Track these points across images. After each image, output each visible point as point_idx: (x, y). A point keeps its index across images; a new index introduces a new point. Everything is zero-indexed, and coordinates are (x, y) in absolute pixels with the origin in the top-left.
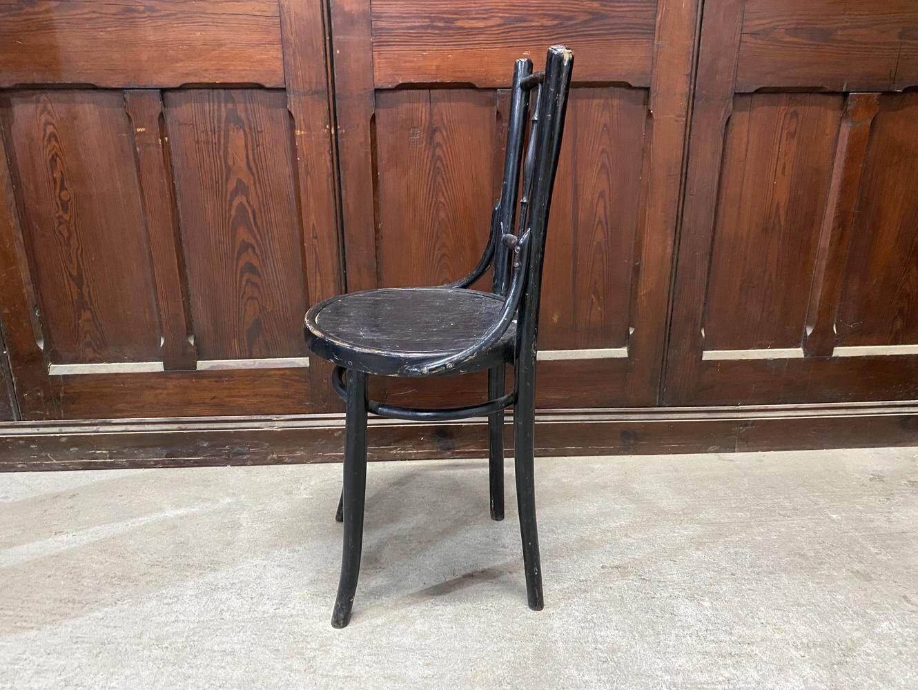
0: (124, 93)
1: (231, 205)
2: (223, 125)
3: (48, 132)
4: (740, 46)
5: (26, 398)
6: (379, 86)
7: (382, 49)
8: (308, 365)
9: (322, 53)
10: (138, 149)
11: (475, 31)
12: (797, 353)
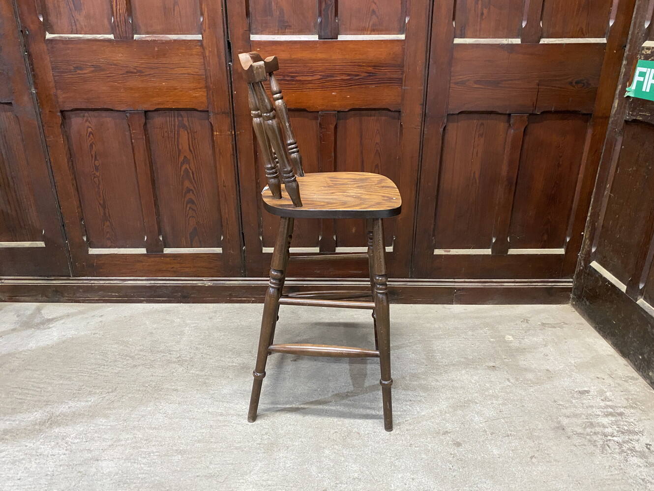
0: (127, 113)
1: (181, 168)
2: (176, 128)
3: (89, 131)
4: (449, 89)
5: (78, 266)
8: (221, 252)
9: (227, 93)
10: (133, 141)
11: (306, 82)
12: (488, 252)
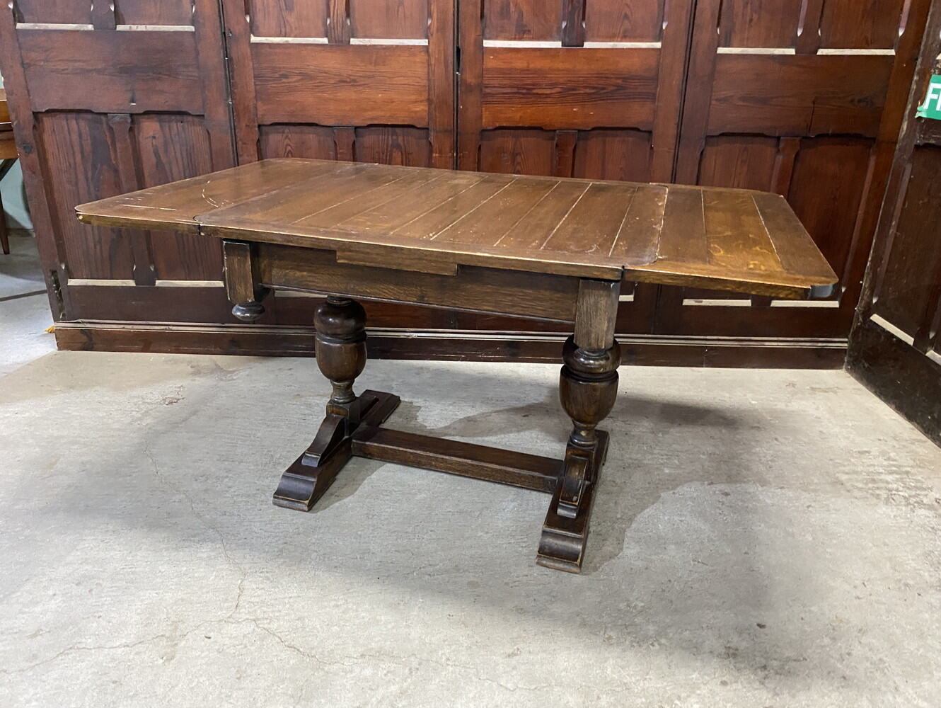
0: (334, 129)
2: (390, 149)
3: (288, 150)
4: (709, 107)
6: (485, 128)
7: (487, 105)
9: (452, 108)
11: (544, 96)
12: (748, 303)
